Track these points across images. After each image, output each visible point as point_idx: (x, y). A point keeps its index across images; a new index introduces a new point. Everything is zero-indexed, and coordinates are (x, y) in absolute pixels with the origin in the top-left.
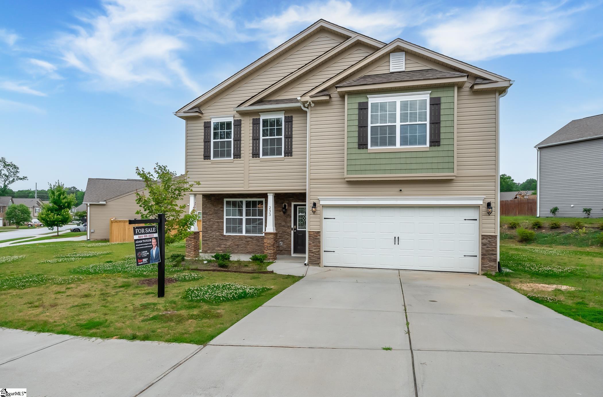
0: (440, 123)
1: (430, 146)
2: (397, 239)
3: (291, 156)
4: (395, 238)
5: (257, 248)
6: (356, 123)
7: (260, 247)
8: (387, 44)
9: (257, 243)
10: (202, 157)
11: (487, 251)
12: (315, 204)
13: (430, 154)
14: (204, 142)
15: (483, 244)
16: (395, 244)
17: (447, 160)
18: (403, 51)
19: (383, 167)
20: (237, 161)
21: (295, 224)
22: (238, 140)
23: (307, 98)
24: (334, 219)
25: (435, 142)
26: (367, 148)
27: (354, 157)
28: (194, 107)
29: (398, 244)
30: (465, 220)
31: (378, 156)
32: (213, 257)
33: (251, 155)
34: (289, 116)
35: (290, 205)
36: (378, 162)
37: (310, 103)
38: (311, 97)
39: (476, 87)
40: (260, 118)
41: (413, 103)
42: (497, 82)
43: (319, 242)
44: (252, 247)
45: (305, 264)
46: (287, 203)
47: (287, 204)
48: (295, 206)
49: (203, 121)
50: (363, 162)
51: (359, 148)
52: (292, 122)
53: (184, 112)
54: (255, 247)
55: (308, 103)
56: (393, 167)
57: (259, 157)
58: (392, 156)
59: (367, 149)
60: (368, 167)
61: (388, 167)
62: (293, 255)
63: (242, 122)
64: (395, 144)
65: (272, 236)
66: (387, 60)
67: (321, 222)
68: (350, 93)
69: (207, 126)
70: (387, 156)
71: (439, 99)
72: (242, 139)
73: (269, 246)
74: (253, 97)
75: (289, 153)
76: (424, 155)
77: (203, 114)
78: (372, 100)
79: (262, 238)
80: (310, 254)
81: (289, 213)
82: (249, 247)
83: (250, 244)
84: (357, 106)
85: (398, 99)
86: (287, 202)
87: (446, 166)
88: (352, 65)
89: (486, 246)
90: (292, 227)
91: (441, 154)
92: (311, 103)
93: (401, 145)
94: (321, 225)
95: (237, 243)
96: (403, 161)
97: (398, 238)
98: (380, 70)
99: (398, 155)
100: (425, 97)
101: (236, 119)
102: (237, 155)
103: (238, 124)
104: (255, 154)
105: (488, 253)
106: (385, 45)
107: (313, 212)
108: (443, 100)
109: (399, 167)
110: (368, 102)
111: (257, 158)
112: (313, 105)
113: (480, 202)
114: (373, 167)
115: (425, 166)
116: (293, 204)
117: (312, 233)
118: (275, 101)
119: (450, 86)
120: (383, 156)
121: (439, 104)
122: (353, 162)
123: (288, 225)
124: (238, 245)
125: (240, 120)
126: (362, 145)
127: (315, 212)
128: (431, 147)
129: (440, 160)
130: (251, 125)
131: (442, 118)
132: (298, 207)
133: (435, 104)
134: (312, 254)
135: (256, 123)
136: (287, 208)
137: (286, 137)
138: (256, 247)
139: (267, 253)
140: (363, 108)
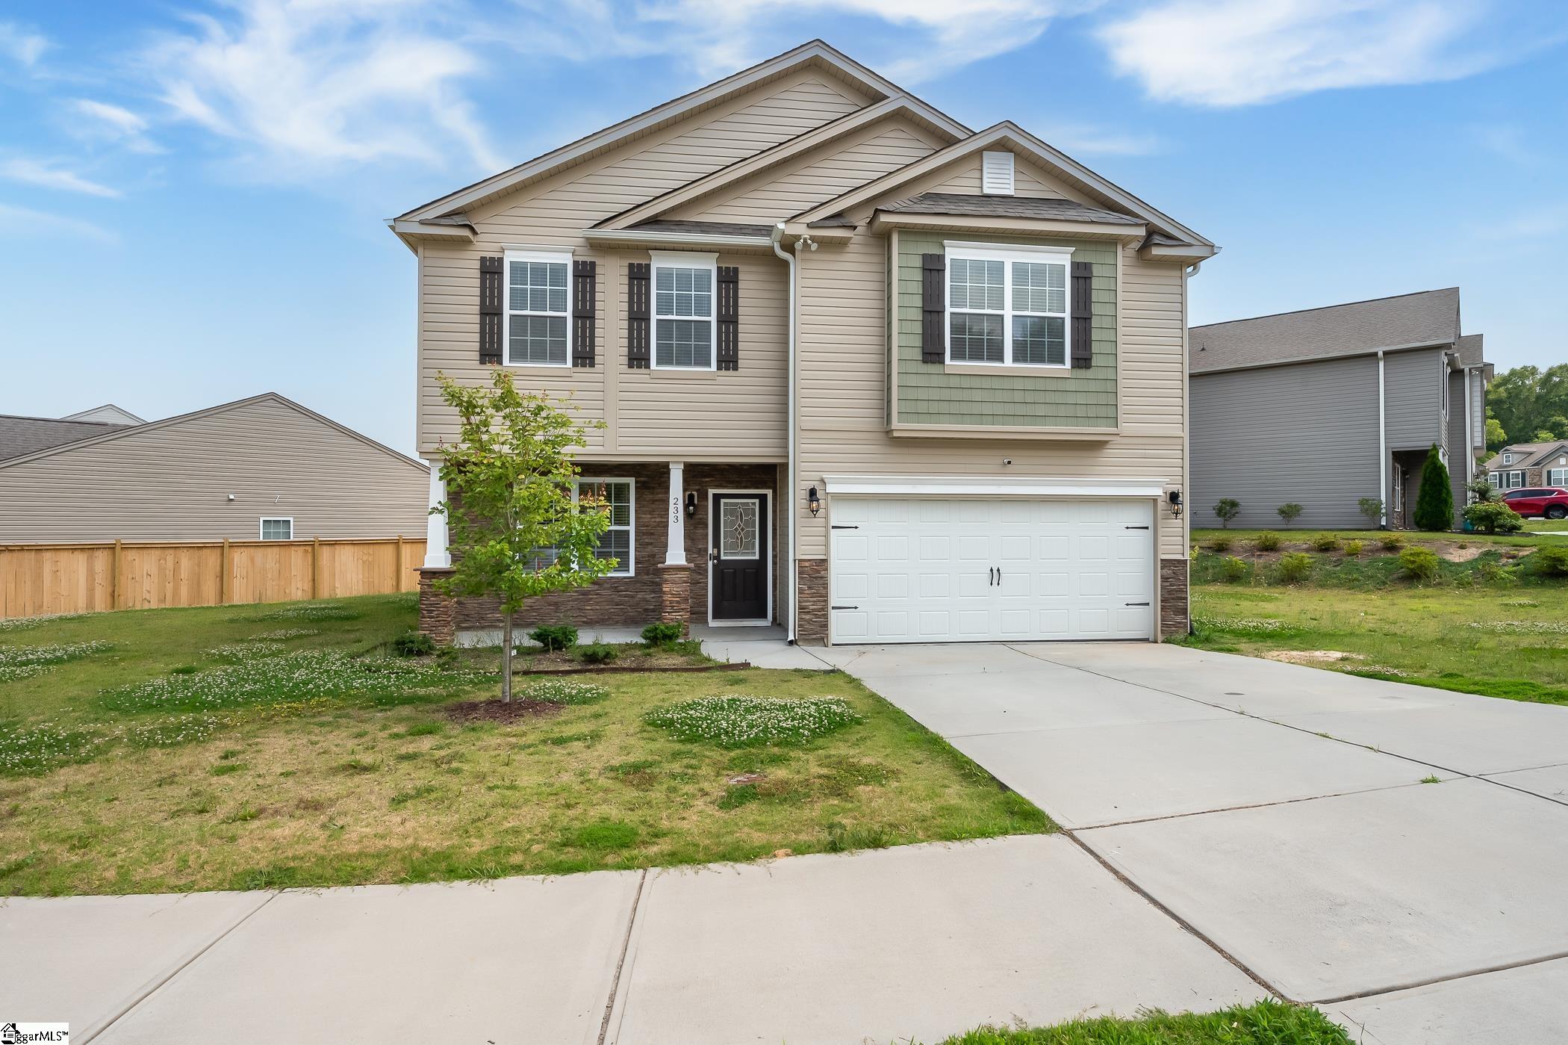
0: (1091, 319)
1: (1072, 368)
2: (995, 571)
3: (736, 368)
4: (992, 570)
5: (612, 610)
6: (918, 302)
7: (622, 607)
8: (975, 134)
9: (613, 596)
10: (476, 356)
11: (1170, 592)
12: (813, 493)
13: (1071, 386)
14: (481, 314)
15: (1164, 579)
16: (991, 584)
17: (1103, 399)
18: (1011, 151)
19: (976, 409)
20: (584, 373)
21: (716, 544)
22: (585, 315)
23: (799, 229)
24: (856, 528)
25: (1082, 361)
26: (943, 362)
27: (913, 381)
28: (453, 211)
29: (998, 584)
30: (1127, 528)
31: (966, 383)
32: (532, 637)
33: (625, 360)
34: (730, 268)
35: (704, 496)
36: (966, 395)
37: (805, 240)
38: (810, 226)
39: (1156, 251)
40: (649, 265)
41: (1039, 271)
42: (1190, 245)
43: (825, 586)
44: (598, 607)
45: (791, 643)
46: (697, 491)
47: (695, 493)
48: (717, 498)
49: (478, 255)
50: (934, 394)
51: (925, 361)
52: (736, 282)
53: (422, 223)
54: (607, 607)
55: (802, 241)
56: (999, 409)
57: (648, 366)
58: (996, 384)
59: (942, 365)
60: (944, 407)
61: (987, 409)
62: (713, 623)
63: (598, 270)
64: (1001, 359)
65: (684, 575)
66: (976, 164)
67: (827, 536)
68: (906, 231)
69: (491, 270)
70: (986, 383)
71: (1087, 266)
72: (598, 314)
73: (678, 602)
74: (639, 206)
75: (729, 361)
76: (1061, 385)
77: (477, 234)
78: (954, 252)
79: (626, 583)
80: (804, 616)
81: (701, 516)
82: (589, 608)
83: (592, 598)
84: (918, 262)
85: (1009, 256)
86: (697, 488)
87: (1102, 411)
88: (907, 165)
89: (1168, 582)
90: (710, 551)
91: (1093, 386)
92: (809, 242)
93: (1015, 359)
94: (827, 545)
95: (555, 600)
96: (1018, 396)
97: (998, 570)
98: (961, 185)
99: (1007, 384)
100: (1062, 258)
101: (580, 259)
102: (585, 357)
103: (585, 273)
104: (638, 358)
105: (1173, 596)
106: (971, 134)
107: (813, 511)
108: (1096, 271)
109: (1010, 409)
110: (944, 255)
111: (643, 370)
112: (814, 246)
113: (1158, 492)
114: (954, 408)
115: (1063, 411)
116: (711, 492)
117: (807, 564)
118: (694, 224)
119: (1111, 243)
120: (976, 383)
121: (1088, 279)
122: (912, 394)
123: (700, 547)
124: (556, 604)
125: (593, 264)
126: (932, 354)
127: (817, 511)
128: (1074, 370)
129: (1092, 399)
130: (626, 280)
131: (1095, 309)
132: (723, 501)
133: (1082, 276)
134: (807, 617)
135: (639, 276)
136: (696, 502)
137: (720, 321)
138: (610, 607)
139: (672, 619)
140: (933, 269)
